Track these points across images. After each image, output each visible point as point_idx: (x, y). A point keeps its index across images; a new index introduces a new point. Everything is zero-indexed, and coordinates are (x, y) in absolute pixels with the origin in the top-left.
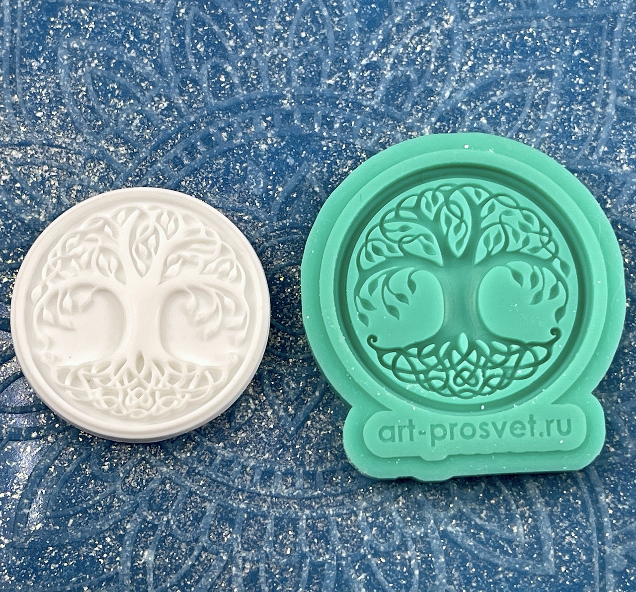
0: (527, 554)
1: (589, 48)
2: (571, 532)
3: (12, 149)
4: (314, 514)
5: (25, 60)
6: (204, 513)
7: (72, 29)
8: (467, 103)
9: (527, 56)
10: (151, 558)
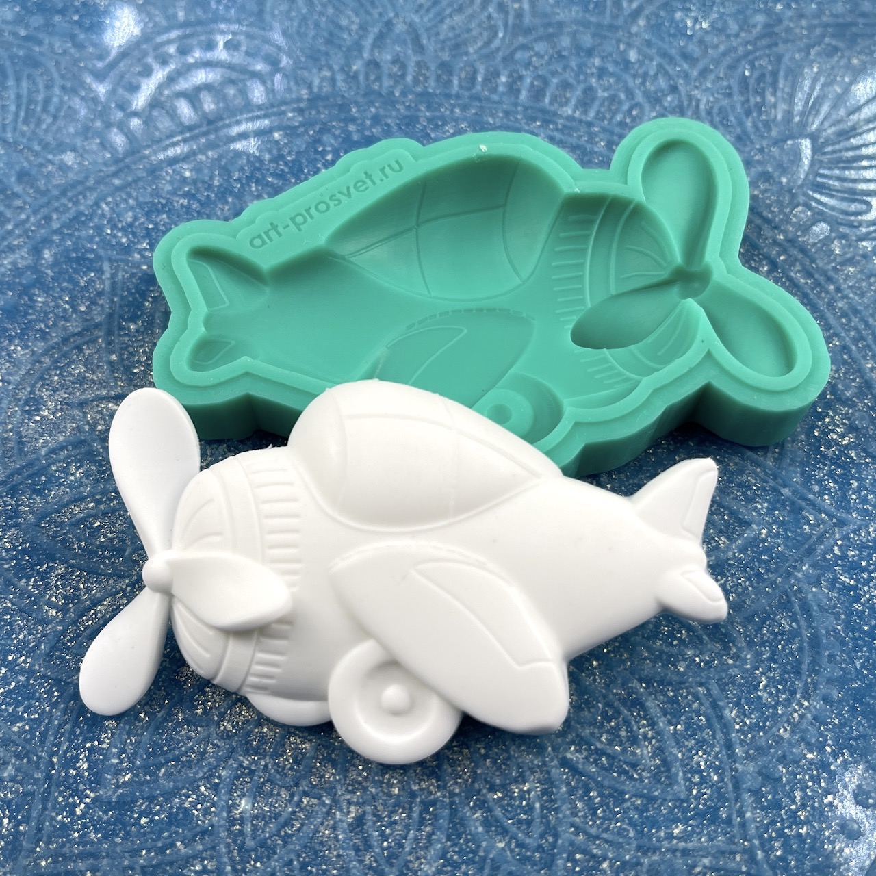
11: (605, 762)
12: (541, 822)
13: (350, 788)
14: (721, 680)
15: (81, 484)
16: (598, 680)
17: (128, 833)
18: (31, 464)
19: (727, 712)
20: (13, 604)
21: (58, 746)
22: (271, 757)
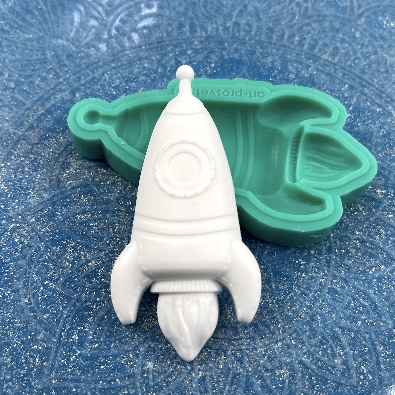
10: (152, 366)
11: (320, 364)
12: (288, 389)
13: (200, 363)
14: (376, 332)
15: (86, 205)
16: (320, 326)
17: (94, 372)
18: (63, 193)
19: (378, 347)
20: (49, 258)
21: (65, 327)
22: (164, 344)
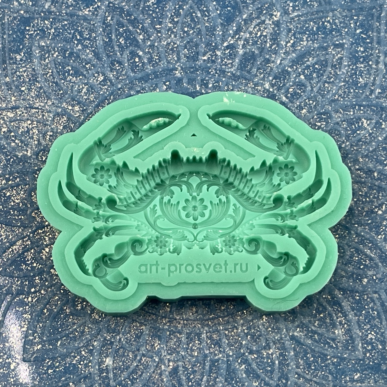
0: (345, 347)
1: (366, 28)
2: (371, 331)
3: (7, 111)
4: (211, 330)
5: (12, 54)
6: (142, 333)
7: (41, 34)
8: (291, 67)
9: (328, 35)
